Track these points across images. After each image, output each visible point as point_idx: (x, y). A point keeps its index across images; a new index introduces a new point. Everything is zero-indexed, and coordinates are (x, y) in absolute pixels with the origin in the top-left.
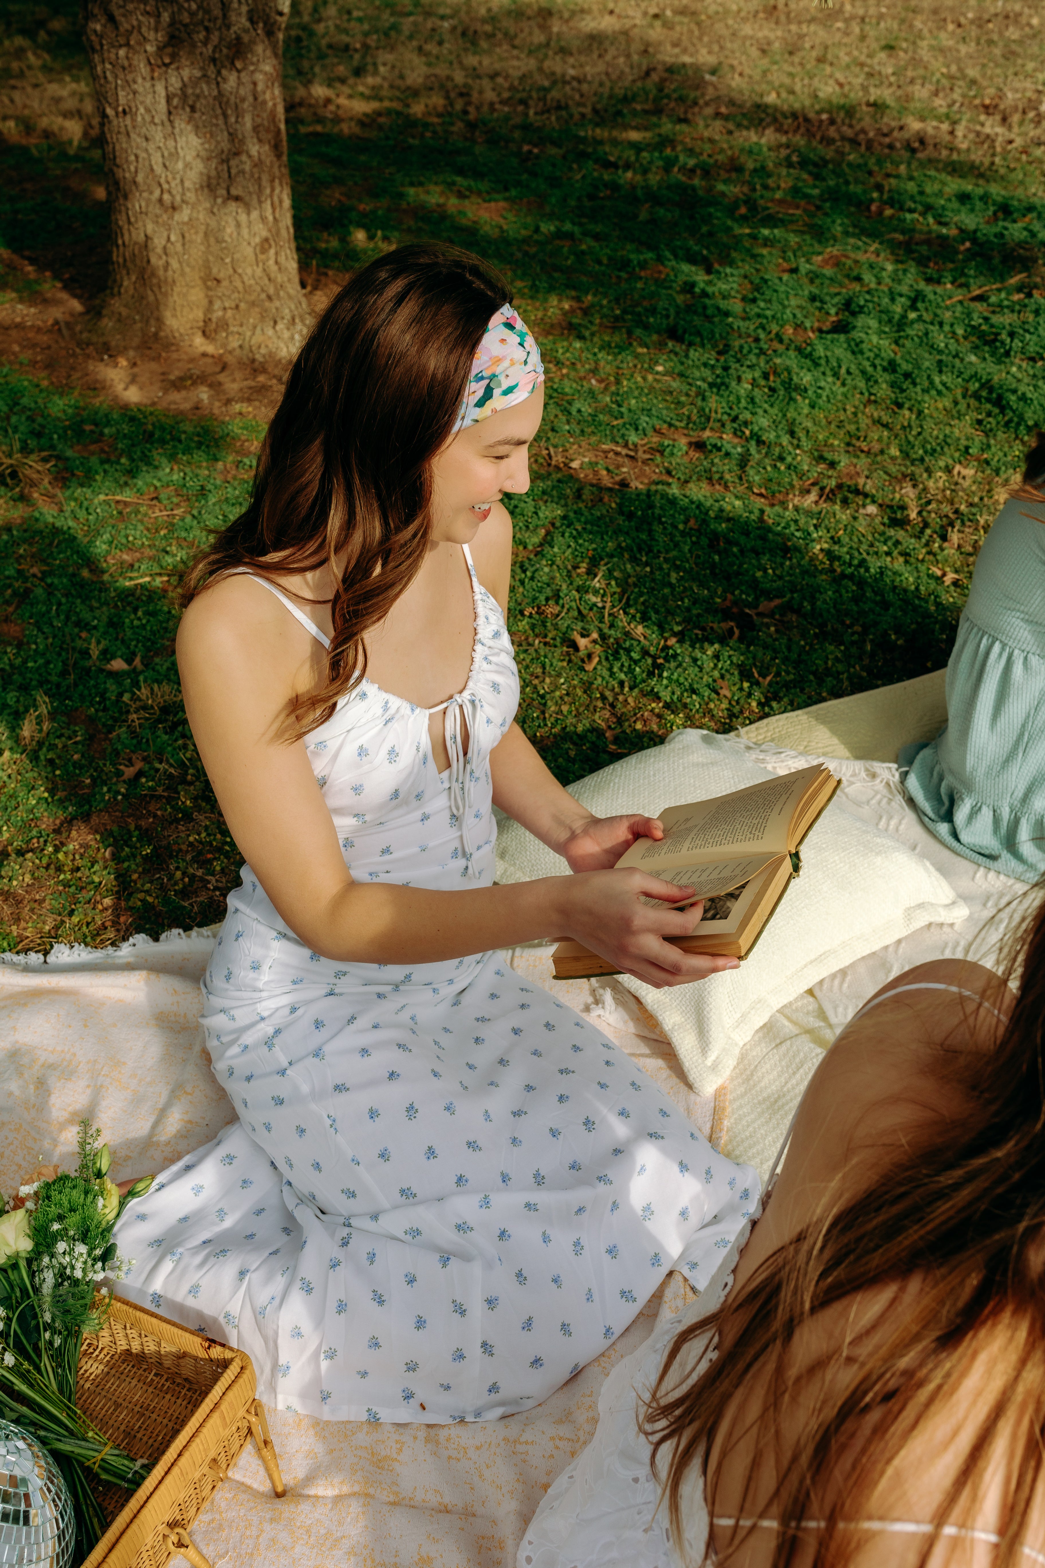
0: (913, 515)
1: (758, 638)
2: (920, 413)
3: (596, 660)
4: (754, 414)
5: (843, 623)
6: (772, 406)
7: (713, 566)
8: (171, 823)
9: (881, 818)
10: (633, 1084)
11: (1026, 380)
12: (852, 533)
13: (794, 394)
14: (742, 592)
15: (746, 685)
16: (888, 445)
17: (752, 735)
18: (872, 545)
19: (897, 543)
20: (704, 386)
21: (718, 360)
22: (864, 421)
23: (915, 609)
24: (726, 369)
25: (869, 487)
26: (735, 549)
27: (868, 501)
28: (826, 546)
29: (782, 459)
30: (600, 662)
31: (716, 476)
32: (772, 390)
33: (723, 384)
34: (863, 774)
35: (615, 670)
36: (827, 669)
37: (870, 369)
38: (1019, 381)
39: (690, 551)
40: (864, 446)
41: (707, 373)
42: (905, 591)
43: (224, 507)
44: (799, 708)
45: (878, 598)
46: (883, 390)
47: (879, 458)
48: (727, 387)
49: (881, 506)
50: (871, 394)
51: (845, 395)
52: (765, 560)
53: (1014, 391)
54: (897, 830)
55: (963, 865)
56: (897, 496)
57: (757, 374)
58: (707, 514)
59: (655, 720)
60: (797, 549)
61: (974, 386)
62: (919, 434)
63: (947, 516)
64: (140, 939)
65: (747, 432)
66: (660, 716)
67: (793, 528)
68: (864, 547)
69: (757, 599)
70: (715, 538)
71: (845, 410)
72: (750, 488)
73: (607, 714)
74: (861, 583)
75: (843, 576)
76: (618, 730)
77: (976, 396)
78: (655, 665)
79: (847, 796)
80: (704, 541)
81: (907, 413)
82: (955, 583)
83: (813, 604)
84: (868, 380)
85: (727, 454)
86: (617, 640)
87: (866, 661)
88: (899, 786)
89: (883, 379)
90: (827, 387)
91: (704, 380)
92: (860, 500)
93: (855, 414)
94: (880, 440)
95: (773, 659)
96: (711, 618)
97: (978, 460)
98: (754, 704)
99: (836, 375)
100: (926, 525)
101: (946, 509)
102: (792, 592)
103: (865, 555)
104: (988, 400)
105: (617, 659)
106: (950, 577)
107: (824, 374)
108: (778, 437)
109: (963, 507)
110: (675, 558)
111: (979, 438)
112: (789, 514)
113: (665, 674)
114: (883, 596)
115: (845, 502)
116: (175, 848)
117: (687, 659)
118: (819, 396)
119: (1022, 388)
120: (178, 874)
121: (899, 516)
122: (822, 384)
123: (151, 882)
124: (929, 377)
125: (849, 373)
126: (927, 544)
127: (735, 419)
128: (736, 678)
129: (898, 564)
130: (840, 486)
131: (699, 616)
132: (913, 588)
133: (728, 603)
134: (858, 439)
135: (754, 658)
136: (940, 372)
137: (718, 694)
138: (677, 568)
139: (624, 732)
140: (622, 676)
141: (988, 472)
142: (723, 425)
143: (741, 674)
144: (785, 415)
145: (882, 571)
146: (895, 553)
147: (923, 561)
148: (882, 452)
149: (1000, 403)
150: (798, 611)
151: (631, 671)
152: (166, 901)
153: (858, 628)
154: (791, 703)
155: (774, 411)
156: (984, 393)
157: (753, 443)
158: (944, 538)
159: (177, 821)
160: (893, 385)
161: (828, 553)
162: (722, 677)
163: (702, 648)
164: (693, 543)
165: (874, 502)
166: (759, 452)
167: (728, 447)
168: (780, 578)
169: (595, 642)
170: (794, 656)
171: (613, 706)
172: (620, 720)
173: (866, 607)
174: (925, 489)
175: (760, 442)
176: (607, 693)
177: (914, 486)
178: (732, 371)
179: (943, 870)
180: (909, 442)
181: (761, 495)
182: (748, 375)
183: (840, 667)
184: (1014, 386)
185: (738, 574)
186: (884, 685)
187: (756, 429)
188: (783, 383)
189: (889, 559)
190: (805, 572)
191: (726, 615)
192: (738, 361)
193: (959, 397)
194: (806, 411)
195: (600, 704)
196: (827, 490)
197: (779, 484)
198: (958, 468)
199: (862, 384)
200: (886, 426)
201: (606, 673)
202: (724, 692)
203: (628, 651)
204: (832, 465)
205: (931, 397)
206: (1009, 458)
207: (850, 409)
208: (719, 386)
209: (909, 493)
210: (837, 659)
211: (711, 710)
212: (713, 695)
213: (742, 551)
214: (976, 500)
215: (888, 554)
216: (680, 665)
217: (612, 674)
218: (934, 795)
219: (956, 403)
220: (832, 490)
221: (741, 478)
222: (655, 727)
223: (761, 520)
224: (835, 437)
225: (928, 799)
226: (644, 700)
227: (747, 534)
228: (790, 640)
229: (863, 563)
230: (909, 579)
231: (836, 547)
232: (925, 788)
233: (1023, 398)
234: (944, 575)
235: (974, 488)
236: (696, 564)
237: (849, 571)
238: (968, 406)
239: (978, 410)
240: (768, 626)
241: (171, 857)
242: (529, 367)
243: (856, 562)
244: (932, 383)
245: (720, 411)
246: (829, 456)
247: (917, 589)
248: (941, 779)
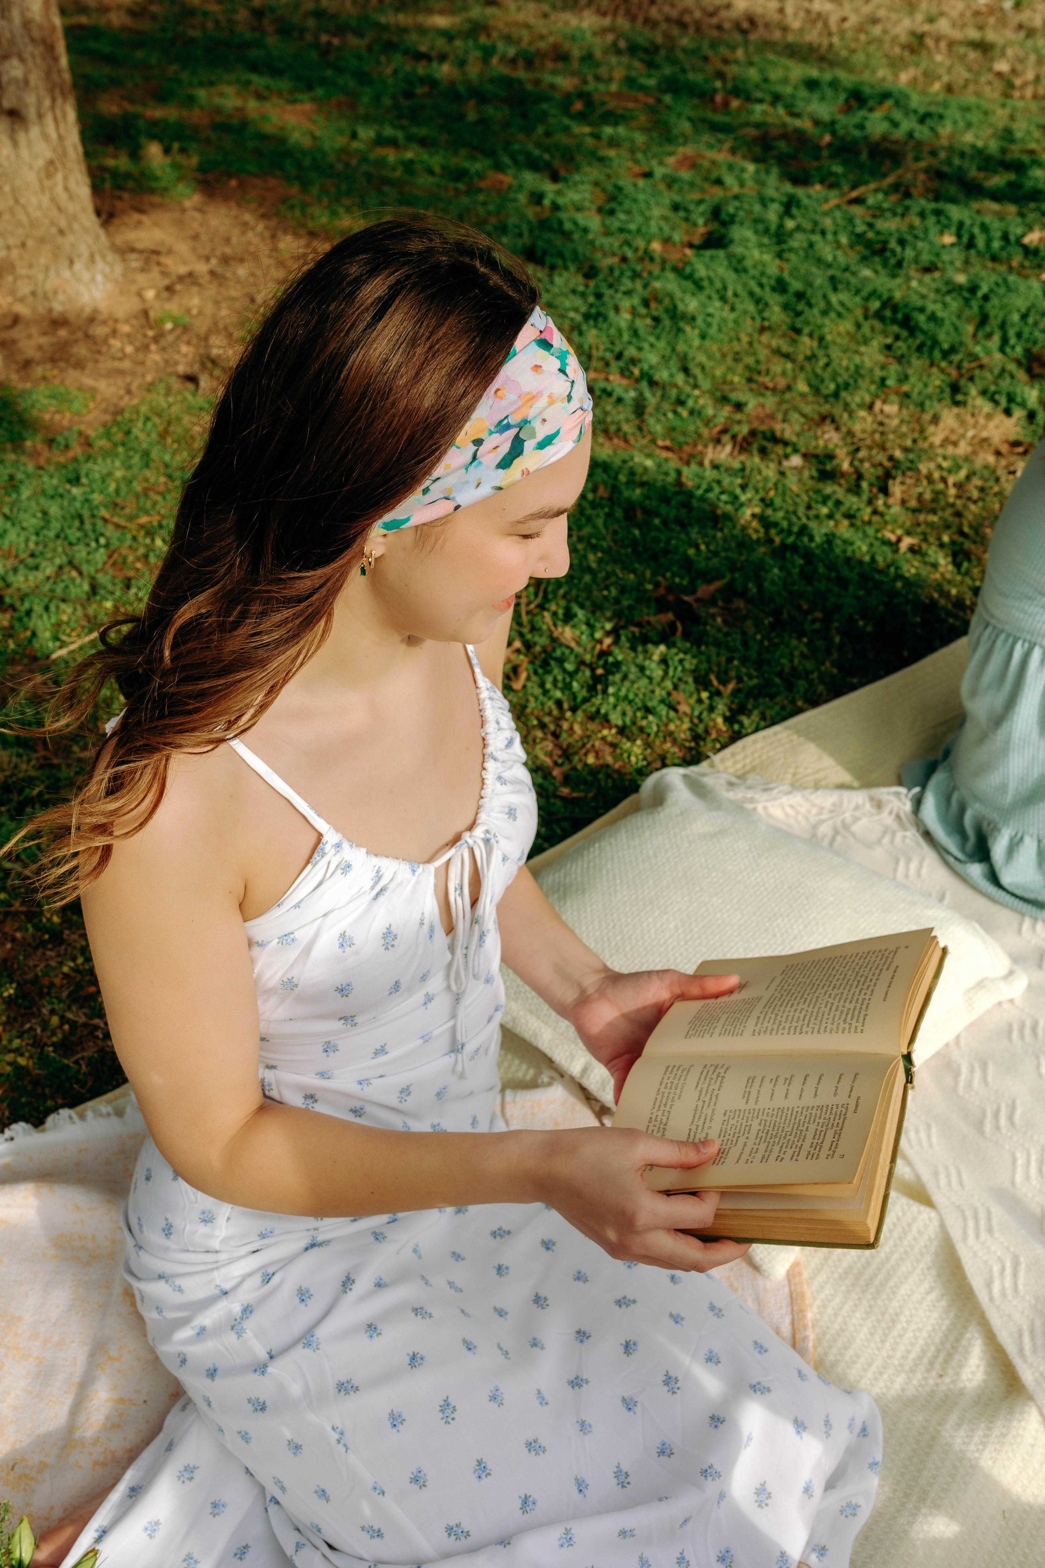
0: (845, 466)
1: (706, 633)
2: (821, 339)
3: (523, 676)
4: (640, 349)
5: (799, 608)
6: (658, 338)
7: (634, 543)
8: (36, 948)
9: (897, 861)
10: (714, 1308)
11: (932, 296)
12: (784, 494)
13: (682, 324)
14: (674, 575)
15: (705, 695)
16: (795, 378)
17: (729, 763)
18: (809, 507)
19: (838, 503)
20: (578, 318)
21: (587, 286)
22: (763, 353)
23: (878, 585)
24: (599, 296)
25: (788, 434)
26: (657, 521)
27: (789, 450)
28: (757, 510)
29: (681, 402)
30: (528, 678)
31: (613, 428)
32: (656, 320)
33: (599, 314)
34: (868, 806)
35: (548, 686)
36: (794, 668)
37: (757, 290)
38: (923, 297)
39: (606, 525)
40: (766, 380)
41: (578, 302)
42: (861, 563)
43: (42, 500)
44: (773, 723)
45: (833, 575)
46: (776, 314)
47: (788, 396)
48: (605, 319)
49: (805, 456)
50: (763, 319)
51: (736, 322)
52: (694, 532)
53: (922, 310)
54: (919, 874)
55: (1004, 916)
56: (821, 443)
57: (636, 301)
58: (616, 478)
59: (608, 750)
60: (727, 517)
61: (875, 305)
62: (827, 365)
63: (881, 464)
64: (19, 1129)
65: (636, 372)
66: (614, 746)
67: (717, 490)
68: (801, 511)
69: (692, 581)
70: (630, 509)
71: (739, 339)
72: (653, 441)
73: (549, 745)
74: (808, 555)
75: (784, 547)
76: (567, 767)
77: (879, 315)
78: (596, 679)
79: (854, 835)
80: (619, 513)
81: (806, 340)
82: (912, 549)
83: (760, 586)
84: (758, 301)
85: (620, 400)
86: (544, 650)
87: (835, 656)
88: (912, 817)
89: (775, 301)
90: (717, 314)
91: (576, 310)
92: (779, 449)
93: (750, 344)
94: (784, 374)
95: (730, 660)
96: (645, 610)
97: (897, 393)
98: (720, 721)
99: (723, 299)
100: (860, 477)
101: (881, 457)
102: (732, 570)
103: (804, 520)
104: (894, 321)
105: (548, 672)
106: (907, 542)
107: (710, 298)
108: (672, 375)
109: (898, 454)
110: (590, 536)
111: (894, 368)
112: (710, 474)
113: (611, 690)
114: (837, 571)
115: (763, 452)
116: (45, 981)
117: (633, 669)
118: (709, 325)
119: (931, 307)
120: (55, 1020)
121: (829, 467)
122: (711, 310)
123: (20, 1036)
124: (825, 297)
125: (736, 295)
126: (870, 502)
127: (619, 356)
128: (691, 686)
129: (844, 529)
130: (753, 433)
131: (630, 608)
132: (867, 558)
133: (662, 591)
134: (759, 373)
135: (708, 660)
136: (835, 289)
137: (676, 711)
138: (594, 548)
139: (574, 769)
140: (558, 694)
141: (912, 407)
142: (607, 364)
143: (696, 681)
144: (674, 350)
145: (830, 539)
146: (838, 516)
147: (869, 523)
148: (789, 388)
149: (907, 324)
150: (743, 594)
151: (567, 687)
152: (43, 1060)
153: (818, 615)
154: (763, 717)
155: (661, 344)
156: (888, 313)
157: (644, 384)
158: (885, 490)
159: (43, 944)
160: (786, 307)
161: (762, 518)
162: (676, 687)
163: (645, 651)
164: (608, 515)
165: (796, 451)
166: (654, 395)
167: (619, 392)
168: (716, 554)
169: (518, 651)
170: (753, 654)
171: (556, 735)
172: (567, 754)
173: (823, 586)
174: (850, 433)
175: (652, 383)
176: (547, 719)
177: (837, 429)
178: (606, 299)
179: (988, 927)
180: (817, 376)
181: (667, 448)
182: (626, 304)
183: (809, 665)
184: (919, 303)
185: (666, 552)
186: (862, 685)
187: (646, 367)
188: (667, 310)
189: (832, 523)
190: (741, 545)
191: (662, 606)
192: (611, 286)
193: (861, 318)
194: (697, 342)
195: (539, 734)
196: (740, 438)
197: (684, 433)
198: (878, 405)
199: (751, 307)
200: (787, 356)
201: (537, 691)
202: (683, 708)
203: (561, 661)
204: (739, 406)
205: (832, 321)
206: (930, 390)
207: (745, 339)
208: (595, 317)
209: (830, 438)
210: (803, 656)
211: (671, 734)
212: (672, 714)
213: (664, 523)
214: (908, 443)
215: (830, 516)
216: (625, 677)
217: (546, 692)
219: (858, 326)
220: (744, 439)
221: (640, 429)
222: (609, 759)
223: (679, 483)
224: (734, 373)
225: (949, 834)
226: (591, 726)
227: (667, 500)
228: (744, 633)
229: (803, 530)
230: (861, 548)
231: (769, 512)
232: (944, 817)
233: (933, 318)
234: (899, 540)
235: (904, 429)
236: (615, 541)
237: (790, 540)
238: (873, 329)
239: (884, 333)
240: (713, 617)
241: (41, 995)
242: (575, 404)
243: (795, 529)
244: (828, 303)
245: (602, 347)
246: (734, 396)
247: (873, 559)
248: (962, 810)
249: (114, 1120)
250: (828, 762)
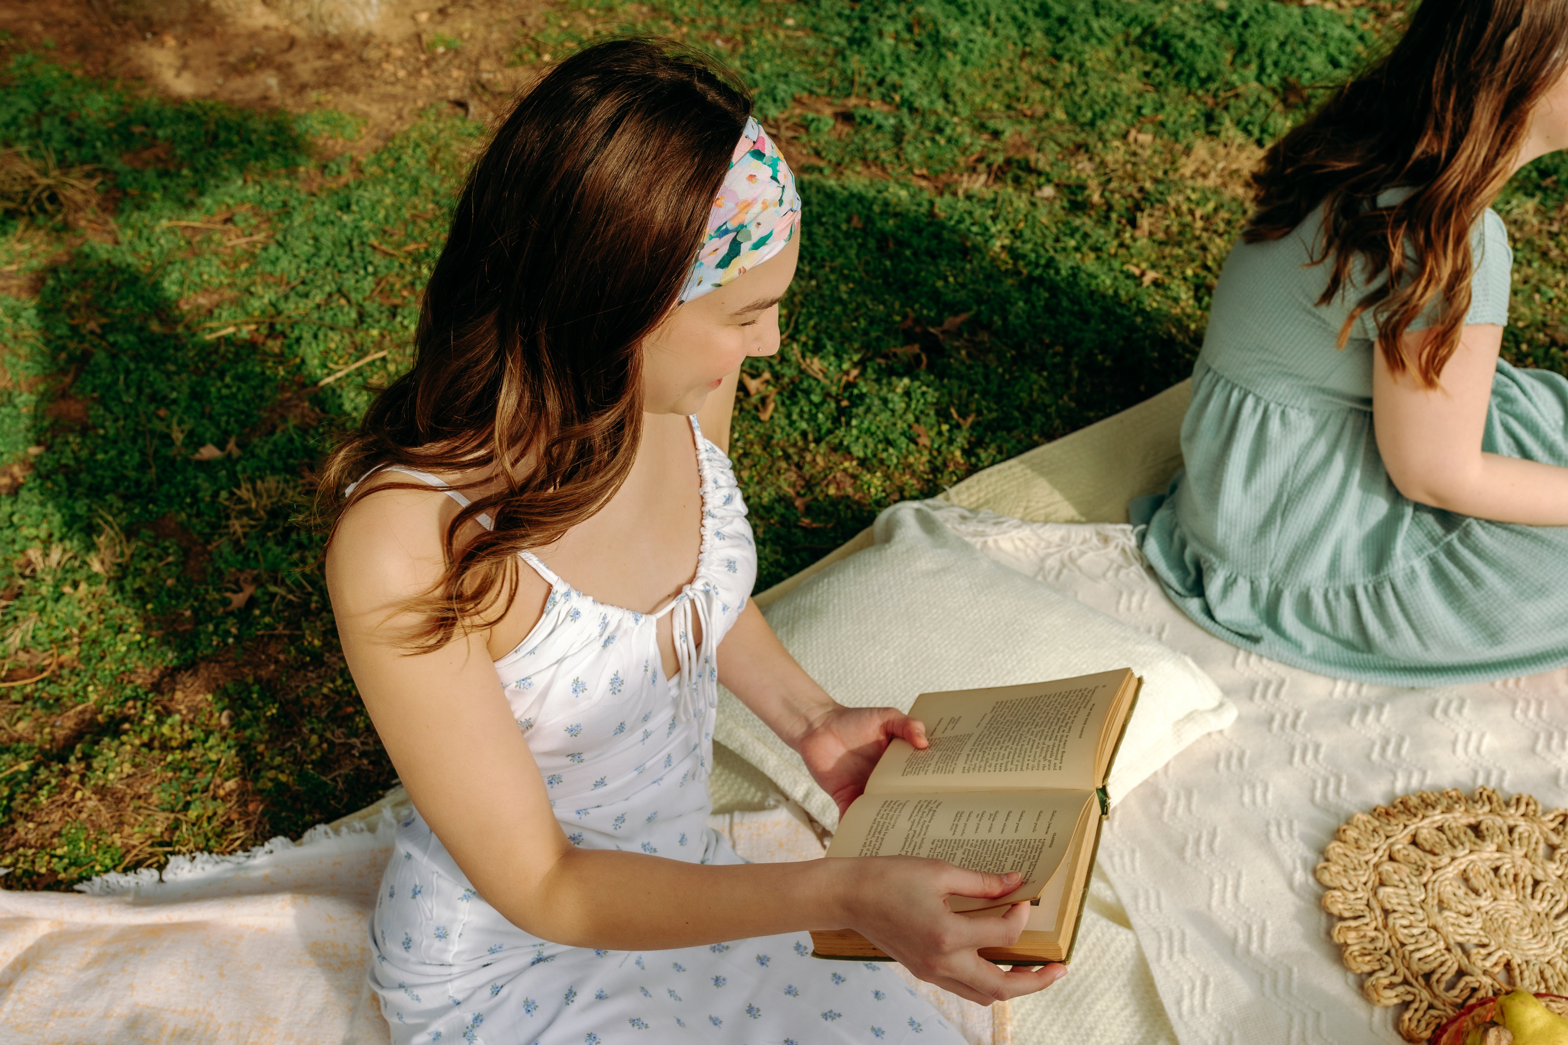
0: (1096, 198)
1: (950, 365)
2: (1081, 65)
3: (771, 407)
4: (902, 75)
5: (1041, 341)
6: (920, 64)
7: (886, 274)
8: (298, 670)
9: (1120, 594)
10: (912, 1023)
11: (1192, 22)
12: (1033, 226)
13: (944, 50)
14: (923, 306)
15: (945, 427)
16: (1053, 106)
17: (964, 496)
18: (1057, 240)
19: (1086, 236)
20: (843, 42)
21: (853, 9)
22: (1023, 79)
23: (1119, 319)
24: (864, 20)
25: (1042, 165)
26: (908, 253)
27: (1042, 180)
28: (1007, 242)
29: (939, 130)
30: (776, 410)
31: (871, 156)
32: (919, 45)
33: (863, 39)
34: (1095, 540)
35: (795, 417)
36: (1033, 402)
37: (1020, 15)
38: (1184, 23)
39: (858, 256)
40: (1025, 107)
41: (843, 26)
42: (1104, 296)
43: (314, 227)
44: (1009, 457)
45: (1076, 308)
46: (1038, 40)
47: (1045, 124)
48: (869, 44)
49: (1057, 186)
50: (1025, 45)
51: (998, 47)
52: (943, 264)
53: (1181, 37)
54: (1140, 607)
55: (1220, 649)
56: (1074, 173)
57: (900, 26)
58: (870, 208)
59: (849, 481)
60: (976, 248)
61: (1136, 31)
62: (1085, 92)
63: (1131, 196)
64: (278, 843)
65: (897, 98)
66: (854, 477)
67: (968, 221)
68: (1049, 242)
69: (940, 314)
70: (883, 239)
71: (1000, 65)
72: (910, 170)
73: (793, 476)
74: (1053, 289)
75: (1031, 278)
76: (809, 497)
77: (1139, 42)
78: (841, 411)
79: (1080, 569)
80: (872, 244)
81: (1067, 66)
82: (1156, 283)
83: (1005, 319)
84: (1020, 26)
85: (879, 127)
86: (792, 382)
87: (1074, 390)
88: (1136, 552)
89: (1037, 26)
90: (979, 40)
91: (841, 34)
92: (1033, 179)
93: (1011, 70)
94: (1042, 101)
95: (971, 393)
96: (893, 342)
97: (1152, 122)
98: (958, 453)
99: (986, 24)
100: (1110, 208)
101: (1132, 189)
102: (979, 303)
103: (1052, 253)
104: (1154, 48)
105: (795, 403)
106: (1151, 275)
107: (972, 23)
108: (932, 102)
109: (1148, 185)
110: (843, 266)
111: (1151, 96)
112: (962, 205)
113: (854, 422)
114: (1080, 304)
115: (1017, 181)
116: (306, 702)
117: (877, 402)
118: (971, 51)
119: (1190, 34)
120: (314, 739)
121: (1080, 198)
122: (973, 36)
123: (281, 754)
124: (1086, 22)
125: (999, 20)
126: (1117, 234)
127: (881, 82)
128: (933, 419)
129: (1090, 263)
130: (1008, 162)
131: (878, 339)
132: (1111, 292)
133: (909, 323)
134: (1018, 100)
135: (950, 393)
136: (1097, 15)
137: (916, 444)
138: (846, 279)
139: (816, 499)
140: (804, 425)
141: (1166, 136)
142: (869, 90)
143: (938, 413)
144: (935, 76)
145: (1075, 271)
146: (1085, 249)
147: (1115, 255)
148: (1047, 116)
149: (1166, 50)
150: (988, 327)
151: (813, 418)
152: (303, 777)
153: (1059, 349)
154: (1000, 452)
155: (923, 70)
156: (1148, 40)
157: (905, 110)
158: (1133, 223)
159: (304, 666)
160: (1048, 32)
161: (1010, 250)
162: (917, 420)
163: (890, 384)
164: (860, 246)
165: (1049, 181)
166: (913, 122)
167: (879, 119)
168: (963, 286)
169: (767, 382)
170: (994, 388)
171: (799, 467)
172: (809, 485)
173: (1065, 320)
174: (1103, 163)
175: (912, 110)
176: (791, 451)
177: (1091, 159)
178: (871, 23)
179: (1201, 660)
180: (1074, 103)
181: (923, 177)
182: (890, 28)
183: (1047, 399)
184: (1179, 30)
185: (916, 284)
186: (1098, 419)
187: (906, 93)
188: (930, 36)
189: (1078, 256)
190: (989, 277)
191: (909, 338)
192: (876, 10)
193: (1121, 45)
194: (958, 68)
195: (783, 465)
196: (995, 167)
197: (941, 162)
198: (1133, 133)
199: (1014, 33)
200: (1046, 83)
201: (784, 422)
202: (924, 441)
203: (807, 393)
204: (996, 134)
205: (1093, 47)
206: (1185, 119)
207: (1006, 65)
208: (858, 42)
209: (1084, 168)
210: (1042, 390)
211: (910, 466)
212: (912, 447)
213: (915, 254)
214: (1160, 174)
215: (1077, 249)
216: (868, 410)
217: (792, 423)
218: (1178, 562)
219: (1119, 52)
220: (1000, 167)
221: (898, 157)
222: (850, 491)
223: (931, 214)
224: (993, 100)
225: (1171, 568)
226: (835, 458)
227: (918, 231)
228: (986, 367)
229: (1051, 262)
230: (1106, 281)
231: (1018, 244)
232: (1166, 553)
233: (1192, 45)
234: (1143, 274)
235: (1156, 160)
236: (866, 272)
237: (1038, 272)
238: (1132, 55)
239: (1144, 60)
240: (958, 350)
241: (302, 715)
242: (785, 207)
243: (1043, 262)
244: (1090, 29)
245: (864, 72)
246: (991, 124)
247: (1116, 292)
248: (1183, 545)
249: (367, 835)
250: (1057, 496)
